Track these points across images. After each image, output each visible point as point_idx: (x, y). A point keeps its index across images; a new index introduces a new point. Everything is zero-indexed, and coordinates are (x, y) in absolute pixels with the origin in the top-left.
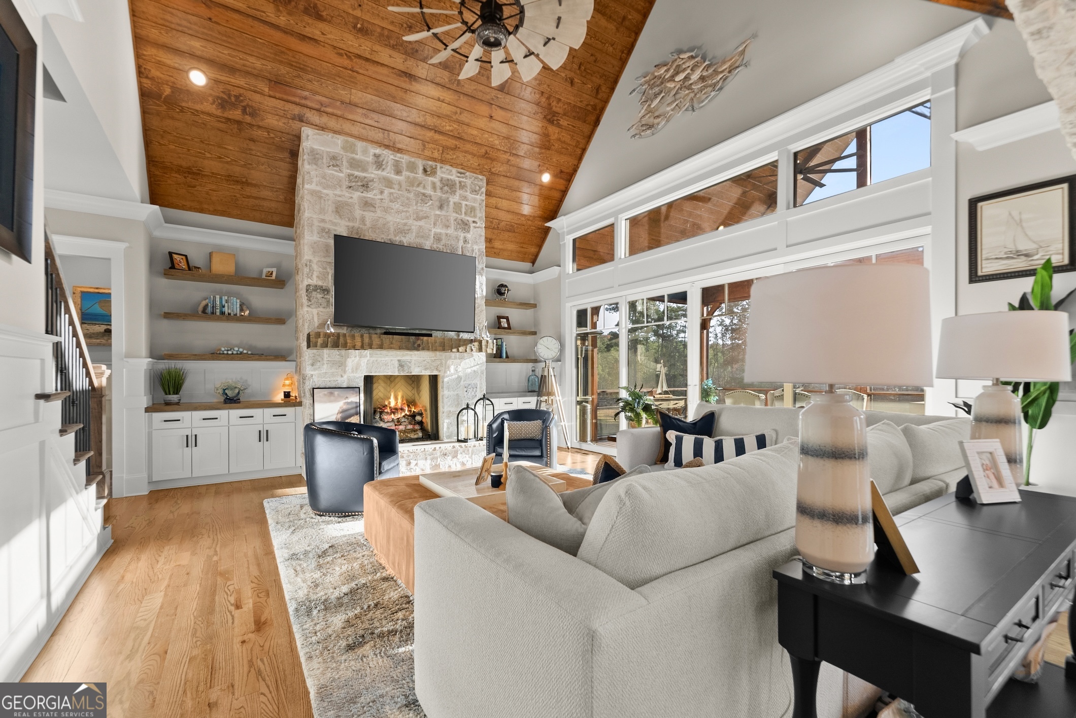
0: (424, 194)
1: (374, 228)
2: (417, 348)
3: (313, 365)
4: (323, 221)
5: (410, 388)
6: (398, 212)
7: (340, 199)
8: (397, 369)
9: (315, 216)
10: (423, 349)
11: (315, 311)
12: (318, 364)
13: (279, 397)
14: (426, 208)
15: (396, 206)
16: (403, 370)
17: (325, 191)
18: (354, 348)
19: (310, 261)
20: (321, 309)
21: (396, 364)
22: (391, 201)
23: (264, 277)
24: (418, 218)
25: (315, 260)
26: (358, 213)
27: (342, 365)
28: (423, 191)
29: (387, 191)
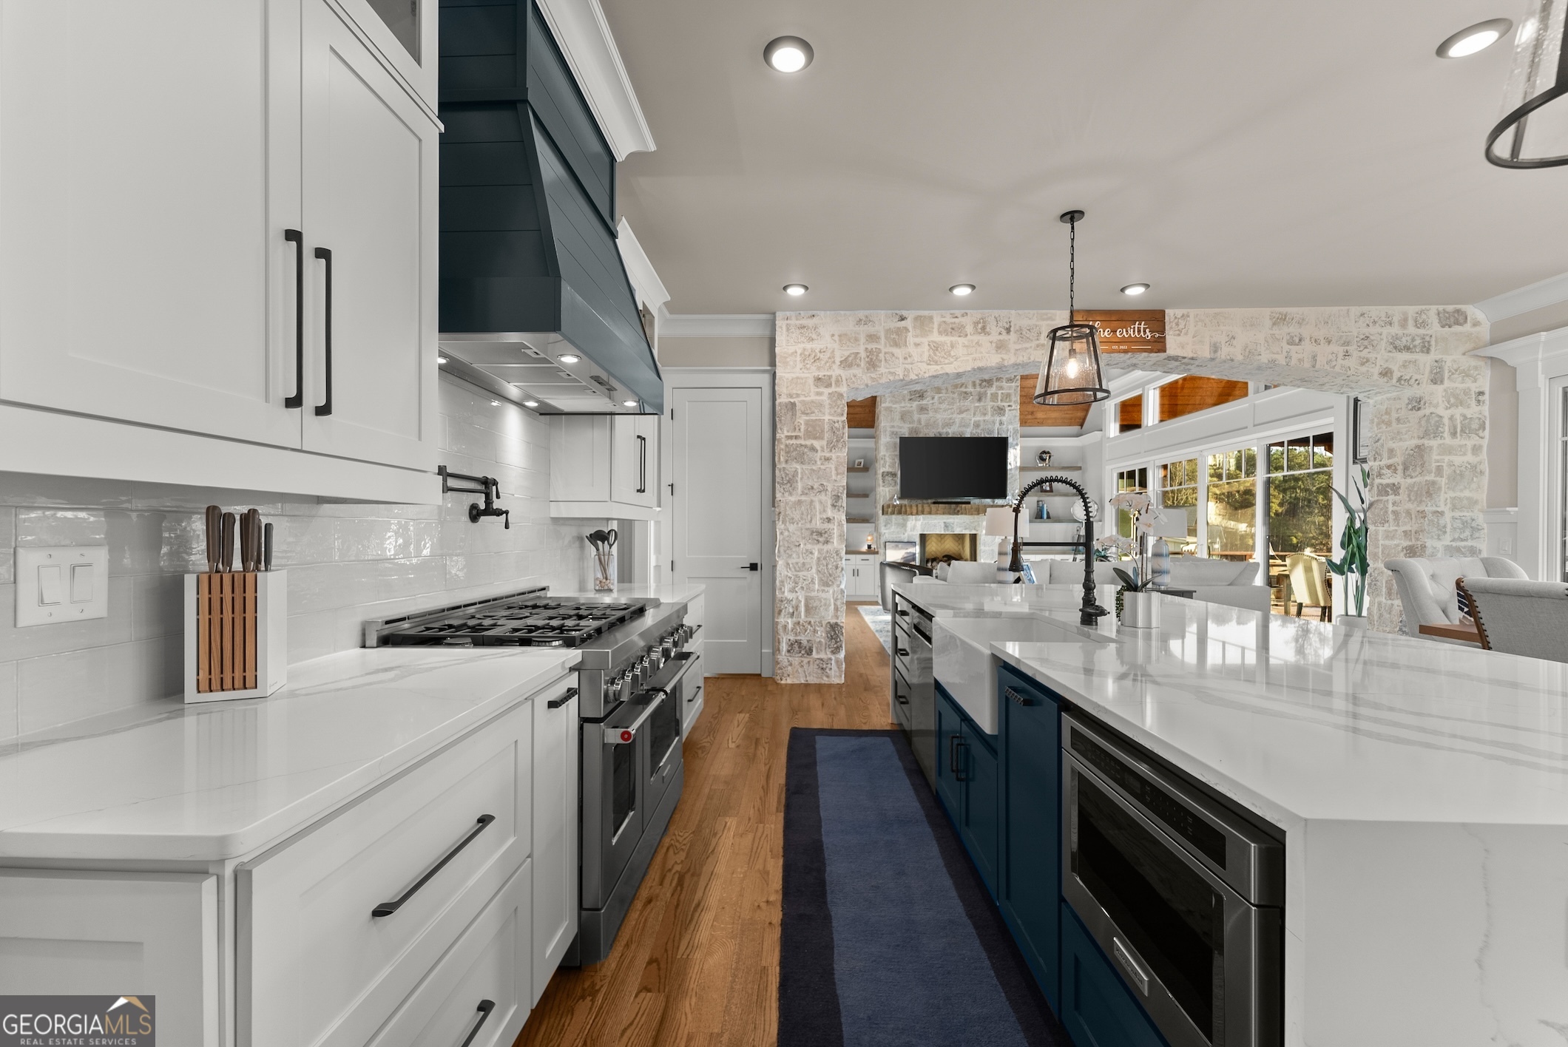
0: (966, 393)
1: (927, 425)
2: (957, 513)
3: (885, 526)
4: (893, 427)
5: (957, 544)
6: (945, 411)
7: (904, 409)
8: (943, 529)
9: (888, 424)
10: (962, 514)
11: (887, 489)
12: (889, 525)
13: (865, 548)
14: (967, 403)
15: (943, 406)
16: (948, 530)
17: (894, 406)
18: (912, 514)
19: (885, 456)
20: (891, 488)
21: (943, 525)
22: (940, 403)
23: (856, 466)
24: (961, 412)
25: (887, 455)
26: (916, 417)
27: (904, 526)
28: (965, 390)
29: (937, 397)
